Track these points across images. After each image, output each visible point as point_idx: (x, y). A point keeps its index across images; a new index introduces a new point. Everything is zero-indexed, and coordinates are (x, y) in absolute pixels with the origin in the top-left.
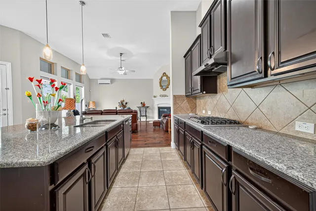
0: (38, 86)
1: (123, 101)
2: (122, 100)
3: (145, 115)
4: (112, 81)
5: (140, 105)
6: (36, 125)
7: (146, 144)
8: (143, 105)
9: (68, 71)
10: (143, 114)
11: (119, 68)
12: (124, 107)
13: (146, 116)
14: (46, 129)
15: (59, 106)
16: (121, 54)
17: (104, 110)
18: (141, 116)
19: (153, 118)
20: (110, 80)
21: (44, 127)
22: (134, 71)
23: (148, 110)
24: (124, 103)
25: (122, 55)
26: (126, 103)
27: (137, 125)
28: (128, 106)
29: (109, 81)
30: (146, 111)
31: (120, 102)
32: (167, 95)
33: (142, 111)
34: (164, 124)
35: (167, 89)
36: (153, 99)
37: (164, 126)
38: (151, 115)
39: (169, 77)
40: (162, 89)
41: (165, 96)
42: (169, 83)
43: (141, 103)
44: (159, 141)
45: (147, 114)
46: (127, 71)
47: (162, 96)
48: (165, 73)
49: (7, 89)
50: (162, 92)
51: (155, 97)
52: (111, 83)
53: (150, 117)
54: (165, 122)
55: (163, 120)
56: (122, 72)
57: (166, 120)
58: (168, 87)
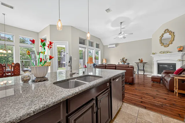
1: (124, 58)
3: (142, 69)
4: (117, 45)
5: (138, 61)
7: (142, 102)
8: (141, 61)
9: (92, 43)
10: (141, 69)
11: (119, 34)
12: (125, 62)
13: (144, 70)
16: (121, 23)
18: (139, 70)
19: (152, 72)
22: (132, 34)
23: (145, 66)
24: (125, 60)
25: (122, 24)
26: (126, 60)
27: (133, 78)
28: (127, 62)
29: (114, 46)
30: (144, 67)
31: (122, 59)
32: (170, 51)
33: (139, 66)
34: (167, 82)
35: (170, 45)
36: (151, 56)
37: (166, 84)
38: (149, 70)
39: (174, 33)
40: (163, 46)
41: (167, 52)
42: (173, 38)
43: (139, 59)
44: (161, 103)
45: (144, 69)
46: (125, 35)
47: (163, 53)
48: (167, 29)
49: (67, 53)
50: (163, 49)
51: (154, 54)
52: (116, 46)
53: (148, 71)
54: (169, 80)
55: (165, 76)
56: (122, 36)
57: (170, 78)
58: (172, 43)
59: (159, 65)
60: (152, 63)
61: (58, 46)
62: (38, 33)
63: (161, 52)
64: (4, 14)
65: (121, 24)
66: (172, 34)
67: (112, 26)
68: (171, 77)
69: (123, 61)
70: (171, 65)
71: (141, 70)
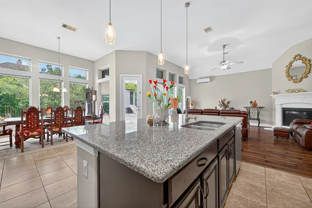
0: (155, 87)
1: (225, 100)
2: (223, 99)
3: (256, 117)
4: (212, 78)
5: (249, 105)
6: (153, 121)
8: (255, 105)
10: (254, 117)
11: (222, 62)
12: (226, 106)
13: (258, 119)
14: (160, 125)
15: (169, 104)
16: (224, 45)
17: (205, 110)
18: (250, 118)
19: (272, 123)
20: (209, 78)
21: (158, 123)
23: (261, 112)
24: (226, 102)
25: (226, 47)
26: (228, 103)
28: (230, 106)
29: (208, 80)
30: (258, 115)
31: (220, 101)
32: (304, 89)
33: (251, 113)
34: (301, 136)
35: (304, 79)
36: (271, 97)
37: (299, 140)
38: (267, 119)
39: (310, 60)
40: (292, 81)
41: (299, 91)
42: (308, 69)
43: (251, 102)
44: (295, 163)
45: (260, 118)
46: (231, 64)
47: (293, 92)
48: (299, 55)
49: (140, 93)
50: (292, 85)
51: (277, 93)
52: (211, 81)
53: (265, 121)
54: (305, 133)
55: (296, 128)
56: (225, 67)
57: (307, 130)
58: (307, 77)
59: (284, 110)
60: (273, 107)
61: (126, 82)
62: (93, 62)
63: (289, 90)
64: (59, 38)
65: (224, 48)
66: (307, 62)
67: (209, 50)
68: (308, 128)
69: (224, 104)
70: (305, 111)
71: (254, 119)
